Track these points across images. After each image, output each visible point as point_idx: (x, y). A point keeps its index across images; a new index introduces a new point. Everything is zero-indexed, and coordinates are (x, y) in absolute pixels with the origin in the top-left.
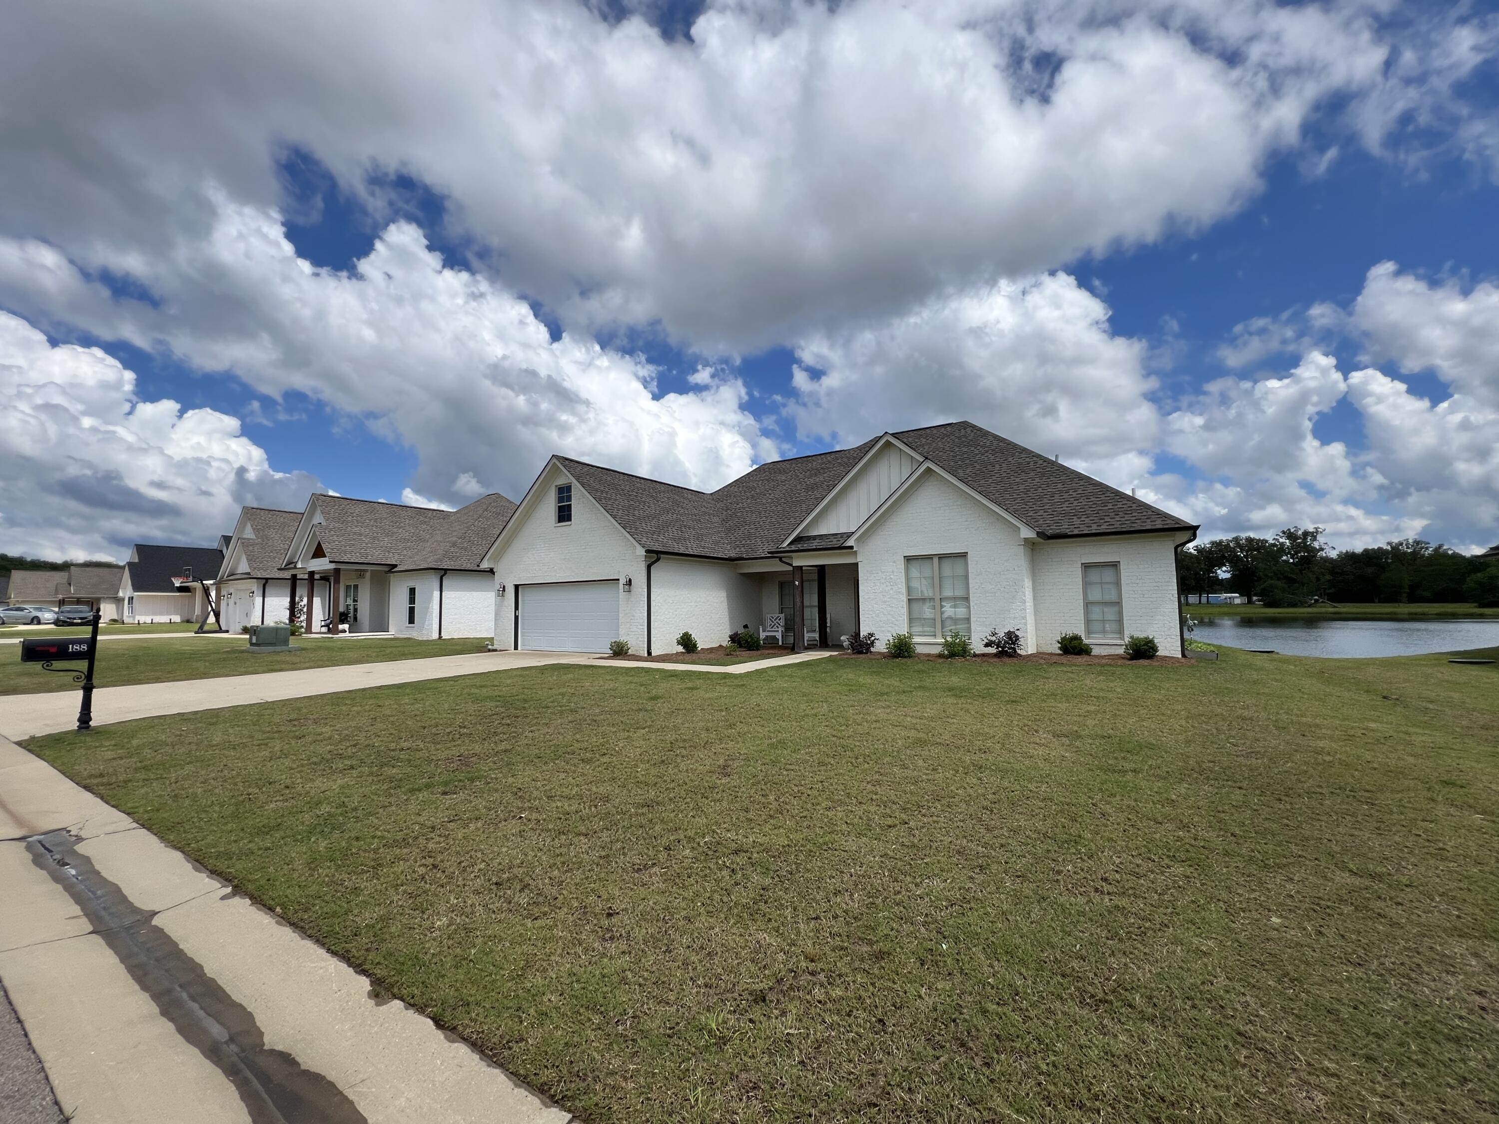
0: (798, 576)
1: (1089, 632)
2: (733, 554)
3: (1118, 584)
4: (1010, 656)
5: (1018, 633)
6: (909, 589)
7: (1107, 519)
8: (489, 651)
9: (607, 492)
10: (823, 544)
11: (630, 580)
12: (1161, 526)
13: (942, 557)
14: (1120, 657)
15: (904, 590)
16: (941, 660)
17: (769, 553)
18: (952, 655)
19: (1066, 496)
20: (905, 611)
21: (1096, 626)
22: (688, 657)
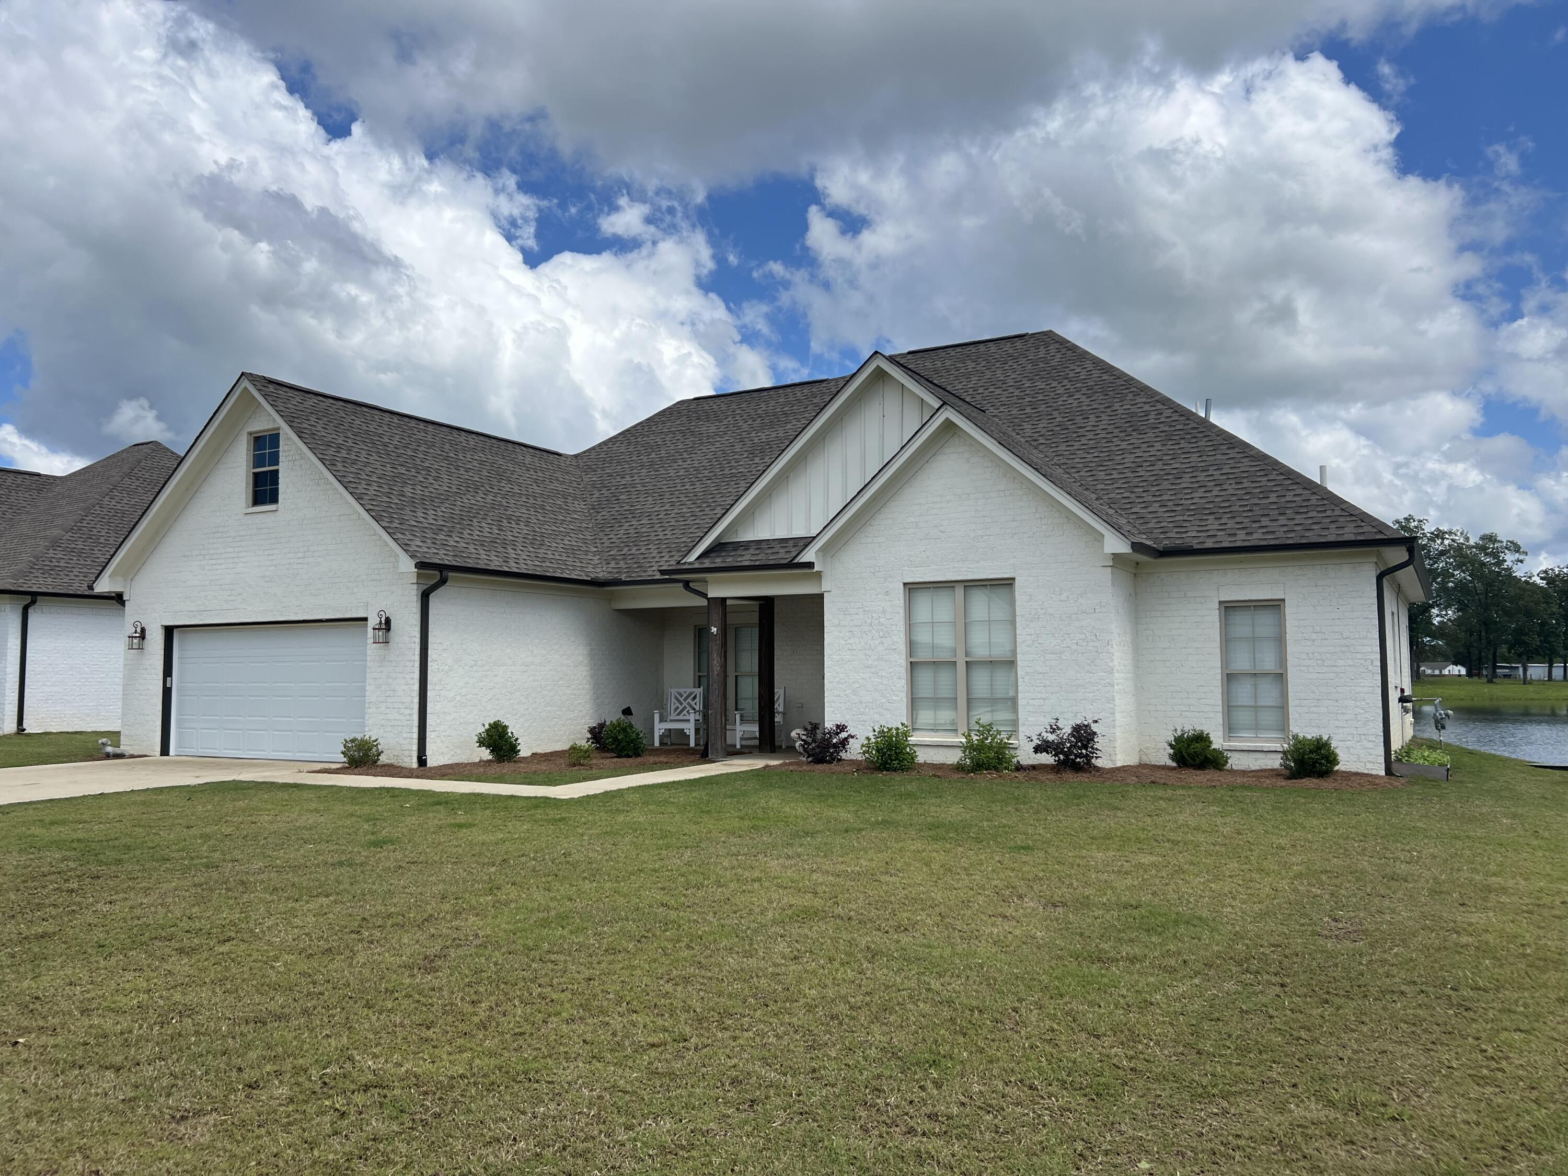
0: (716, 616)
1: (1230, 729)
2: (601, 573)
3: (1280, 641)
4: (1077, 768)
5: (1094, 727)
6: (912, 646)
7: (1265, 521)
8: (108, 756)
9: (349, 450)
10: (762, 558)
11: (388, 621)
12: (1352, 537)
13: (970, 585)
14: (1273, 773)
15: (902, 646)
16: (956, 776)
17: (662, 572)
18: (978, 767)
19: (1202, 477)
20: (901, 684)
21: (1243, 717)
22: (497, 768)
